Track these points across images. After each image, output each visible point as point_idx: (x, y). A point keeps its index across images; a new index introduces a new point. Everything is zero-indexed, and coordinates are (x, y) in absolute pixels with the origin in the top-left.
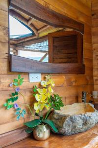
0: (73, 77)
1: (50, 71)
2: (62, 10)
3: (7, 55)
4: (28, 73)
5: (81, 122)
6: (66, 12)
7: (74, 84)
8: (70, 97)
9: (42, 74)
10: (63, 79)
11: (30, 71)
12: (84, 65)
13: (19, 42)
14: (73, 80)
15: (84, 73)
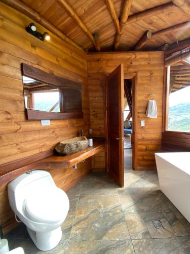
0: (74, 121)
1: (56, 118)
2: (63, 74)
3: (24, 109)
4: (40, 120)
5: (75, 146)
6: (67, 76)
7: (76, 125)
8: (72, 134)
9: (51, 120)
10: (66, 123)
11: (42, 119)
12: (82, 113)
13: (32, 87)
14: (75, 122)
15: (83, 118)
